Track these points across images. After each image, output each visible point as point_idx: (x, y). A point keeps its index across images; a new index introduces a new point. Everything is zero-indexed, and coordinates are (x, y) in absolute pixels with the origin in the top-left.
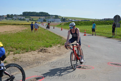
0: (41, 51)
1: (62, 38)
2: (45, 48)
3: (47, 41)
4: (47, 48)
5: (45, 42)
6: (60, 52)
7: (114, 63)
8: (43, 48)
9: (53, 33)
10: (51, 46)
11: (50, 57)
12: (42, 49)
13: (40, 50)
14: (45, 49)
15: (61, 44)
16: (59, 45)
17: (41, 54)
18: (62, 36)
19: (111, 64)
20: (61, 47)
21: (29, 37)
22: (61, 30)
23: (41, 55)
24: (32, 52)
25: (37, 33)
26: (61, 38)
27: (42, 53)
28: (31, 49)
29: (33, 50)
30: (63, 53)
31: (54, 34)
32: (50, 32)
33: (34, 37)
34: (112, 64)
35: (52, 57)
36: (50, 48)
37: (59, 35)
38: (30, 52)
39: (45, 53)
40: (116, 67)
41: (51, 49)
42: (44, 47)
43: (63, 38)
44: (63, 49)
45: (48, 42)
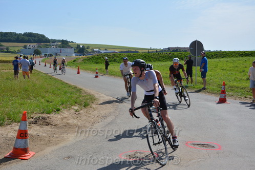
0: (36, 122)
1: (81, 92)
2: (44, 115)
3: (48, 99)
4: (48, 115)
5: (43, 100)
6: (79, 124)
7: (198, 143)
8: (39, 115)
9: (59, 80)
10: (58, 110)
11: (57, 136)
12: (39, 118)
13: (32, 120)
14: (44, 118)
15: (81, 104)
16: (76, 108)
17: (35, 129)
18: (80, 86)
19: (192, 145)
20: (82, 111)
21: (4, 92)
22: (77, 73)
23: (36, 131)
24: (13, 125)
25: (21, 82)
26: (79, 90)
27: (38, 128)
28: (9, 118)
29: (15, 122)
30: (87, 124)
31: (63, 83)
32: (51, 78)
33: (16, 91)
34: (194, 144)
35: (62, 135)
36: (57, 116)
37: (73, 84)
38: (9, 126)
39: (46, 128)
40: (203, 151)
41: (59, 116)
42: (43, 113)
43: (84, 91)
44: (85, 117)
45: (52, 102)
